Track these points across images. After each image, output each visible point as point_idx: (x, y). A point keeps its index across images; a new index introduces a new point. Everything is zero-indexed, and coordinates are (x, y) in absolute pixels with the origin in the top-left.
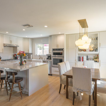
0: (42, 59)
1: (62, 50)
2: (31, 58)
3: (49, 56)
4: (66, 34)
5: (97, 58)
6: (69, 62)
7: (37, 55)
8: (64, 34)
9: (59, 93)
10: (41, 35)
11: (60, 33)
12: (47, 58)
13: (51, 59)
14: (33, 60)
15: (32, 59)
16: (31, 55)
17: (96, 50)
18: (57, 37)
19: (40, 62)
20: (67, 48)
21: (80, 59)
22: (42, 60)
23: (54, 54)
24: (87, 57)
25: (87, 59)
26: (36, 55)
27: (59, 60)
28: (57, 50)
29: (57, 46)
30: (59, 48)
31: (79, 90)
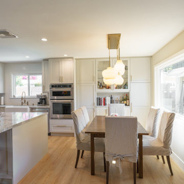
0: (28, 105)
1: (70, 86)
2: (2, 103)
3: (43, 97)
4: (77, 58)
5: (126, 100)
6: (87, 109)
7: (16, 97)
8: (72, 58)
9: (76, 167)
10: (27, 58)
11: (66, 56)
12: (39, 103)
13: (46, 104)
14: (7, 107)
15: (4, 105)
16: (2, 98)
17: (125, 86)
18: (59, 61)
19: (24, 110)
20: (79, 83)
21: (100, 102)
22: (28, 107)
23: (55, 94)
24: (111, 98)
25: (112, 102)
26: (14, 96)
27: (61, 105)
28: (59, 86)
29: (61, 79)
30: (64, 82)
31: (118, 157)
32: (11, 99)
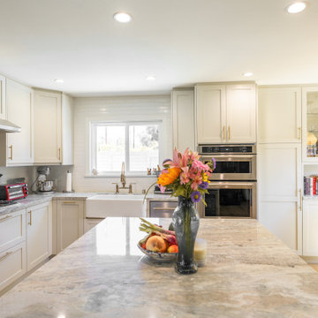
0: (131, 192)
1: (249, 149)
7: (100, 173)
16: (69, 175)
18: (220, 91)
28: (221, 149)
32: (86, 177)
